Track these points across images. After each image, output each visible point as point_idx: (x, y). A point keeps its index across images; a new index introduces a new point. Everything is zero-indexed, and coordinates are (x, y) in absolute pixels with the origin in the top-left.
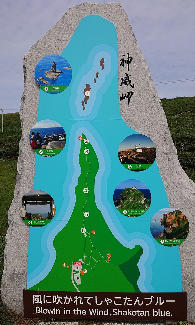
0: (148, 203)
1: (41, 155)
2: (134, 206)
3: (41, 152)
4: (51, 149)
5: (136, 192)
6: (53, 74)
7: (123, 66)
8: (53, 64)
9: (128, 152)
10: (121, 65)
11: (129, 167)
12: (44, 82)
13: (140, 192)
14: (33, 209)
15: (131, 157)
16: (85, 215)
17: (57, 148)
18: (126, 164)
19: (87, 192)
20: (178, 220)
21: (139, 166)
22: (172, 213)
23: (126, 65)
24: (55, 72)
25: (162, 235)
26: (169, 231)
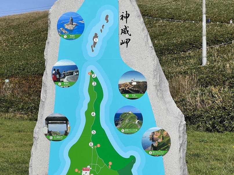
0: (141, 124)
1: (60, 86)
2: (130, 126)
3: (60, 84)
4: (67, 81)
5: (132, 116)
6: (71, 25)
7: (123, 20)
8: (71, 18)
9: (126, 84)
10: (121, 19)
11: (126, 96)
12: (64, 32)
13: (134, 115)
14: (53, 127)
15: (128, 88)
16: (92, 132)
17: (72, 81)
18: (124, 93)
19: (94, 115)
20: (162, 136)
21: (134, 95)
22: (158, 131)
23: (125, 19)
24: (72, 25)
25: (150, 148)
26: (156, 144)
